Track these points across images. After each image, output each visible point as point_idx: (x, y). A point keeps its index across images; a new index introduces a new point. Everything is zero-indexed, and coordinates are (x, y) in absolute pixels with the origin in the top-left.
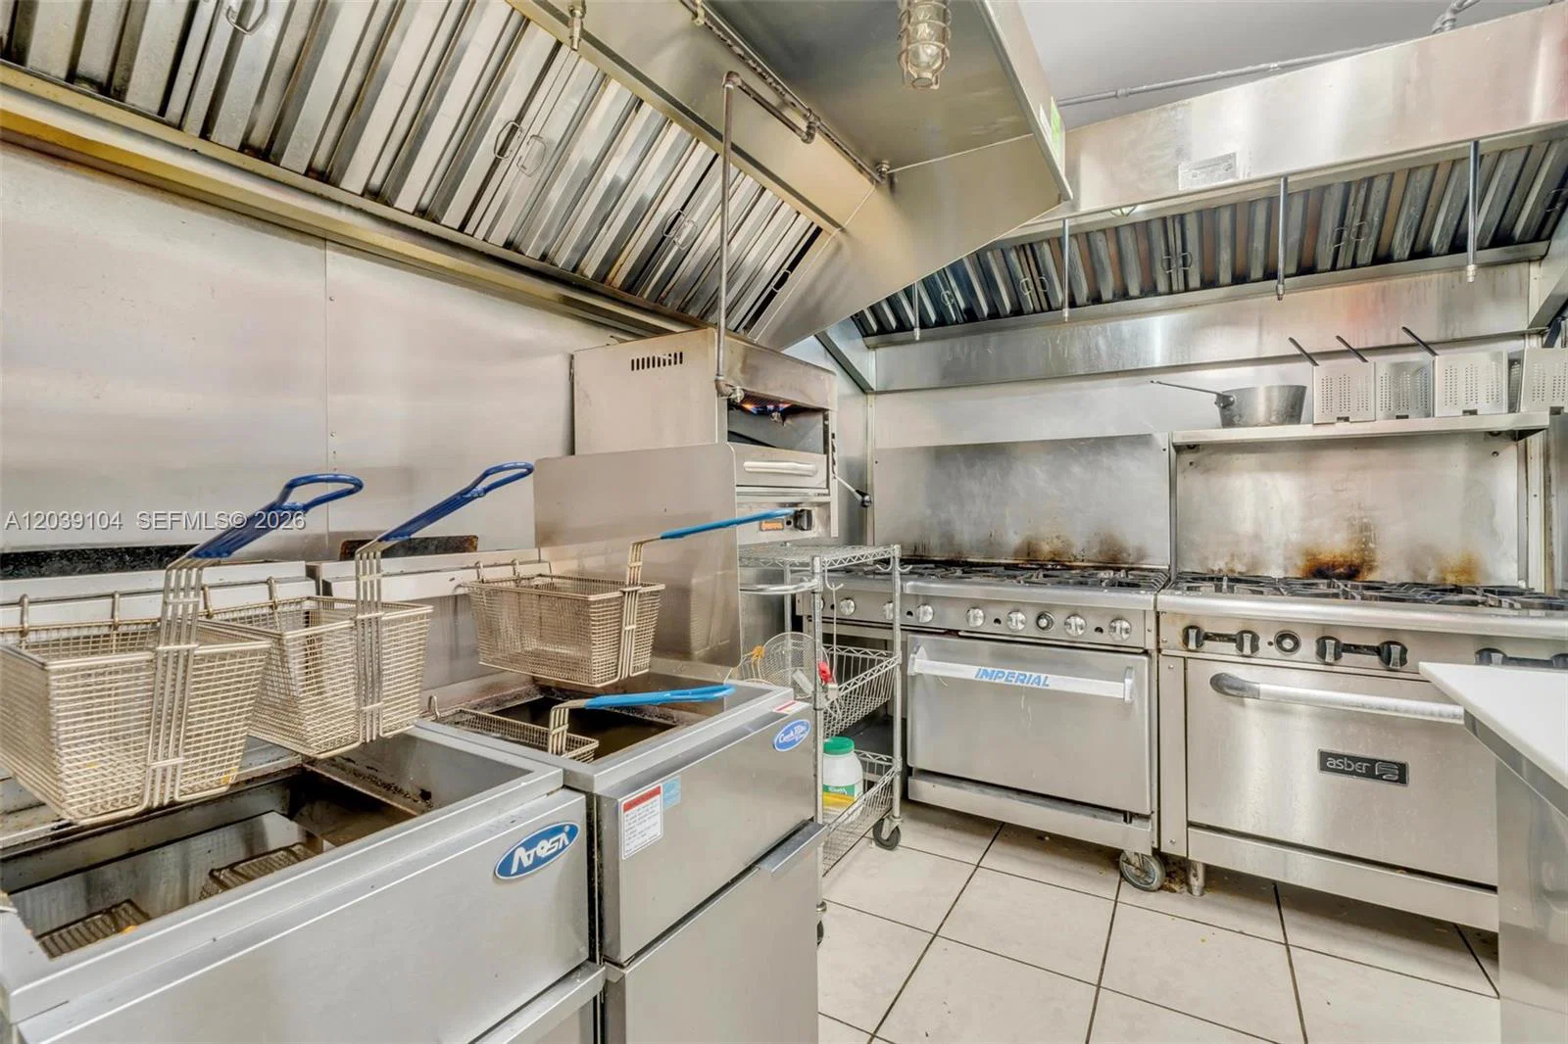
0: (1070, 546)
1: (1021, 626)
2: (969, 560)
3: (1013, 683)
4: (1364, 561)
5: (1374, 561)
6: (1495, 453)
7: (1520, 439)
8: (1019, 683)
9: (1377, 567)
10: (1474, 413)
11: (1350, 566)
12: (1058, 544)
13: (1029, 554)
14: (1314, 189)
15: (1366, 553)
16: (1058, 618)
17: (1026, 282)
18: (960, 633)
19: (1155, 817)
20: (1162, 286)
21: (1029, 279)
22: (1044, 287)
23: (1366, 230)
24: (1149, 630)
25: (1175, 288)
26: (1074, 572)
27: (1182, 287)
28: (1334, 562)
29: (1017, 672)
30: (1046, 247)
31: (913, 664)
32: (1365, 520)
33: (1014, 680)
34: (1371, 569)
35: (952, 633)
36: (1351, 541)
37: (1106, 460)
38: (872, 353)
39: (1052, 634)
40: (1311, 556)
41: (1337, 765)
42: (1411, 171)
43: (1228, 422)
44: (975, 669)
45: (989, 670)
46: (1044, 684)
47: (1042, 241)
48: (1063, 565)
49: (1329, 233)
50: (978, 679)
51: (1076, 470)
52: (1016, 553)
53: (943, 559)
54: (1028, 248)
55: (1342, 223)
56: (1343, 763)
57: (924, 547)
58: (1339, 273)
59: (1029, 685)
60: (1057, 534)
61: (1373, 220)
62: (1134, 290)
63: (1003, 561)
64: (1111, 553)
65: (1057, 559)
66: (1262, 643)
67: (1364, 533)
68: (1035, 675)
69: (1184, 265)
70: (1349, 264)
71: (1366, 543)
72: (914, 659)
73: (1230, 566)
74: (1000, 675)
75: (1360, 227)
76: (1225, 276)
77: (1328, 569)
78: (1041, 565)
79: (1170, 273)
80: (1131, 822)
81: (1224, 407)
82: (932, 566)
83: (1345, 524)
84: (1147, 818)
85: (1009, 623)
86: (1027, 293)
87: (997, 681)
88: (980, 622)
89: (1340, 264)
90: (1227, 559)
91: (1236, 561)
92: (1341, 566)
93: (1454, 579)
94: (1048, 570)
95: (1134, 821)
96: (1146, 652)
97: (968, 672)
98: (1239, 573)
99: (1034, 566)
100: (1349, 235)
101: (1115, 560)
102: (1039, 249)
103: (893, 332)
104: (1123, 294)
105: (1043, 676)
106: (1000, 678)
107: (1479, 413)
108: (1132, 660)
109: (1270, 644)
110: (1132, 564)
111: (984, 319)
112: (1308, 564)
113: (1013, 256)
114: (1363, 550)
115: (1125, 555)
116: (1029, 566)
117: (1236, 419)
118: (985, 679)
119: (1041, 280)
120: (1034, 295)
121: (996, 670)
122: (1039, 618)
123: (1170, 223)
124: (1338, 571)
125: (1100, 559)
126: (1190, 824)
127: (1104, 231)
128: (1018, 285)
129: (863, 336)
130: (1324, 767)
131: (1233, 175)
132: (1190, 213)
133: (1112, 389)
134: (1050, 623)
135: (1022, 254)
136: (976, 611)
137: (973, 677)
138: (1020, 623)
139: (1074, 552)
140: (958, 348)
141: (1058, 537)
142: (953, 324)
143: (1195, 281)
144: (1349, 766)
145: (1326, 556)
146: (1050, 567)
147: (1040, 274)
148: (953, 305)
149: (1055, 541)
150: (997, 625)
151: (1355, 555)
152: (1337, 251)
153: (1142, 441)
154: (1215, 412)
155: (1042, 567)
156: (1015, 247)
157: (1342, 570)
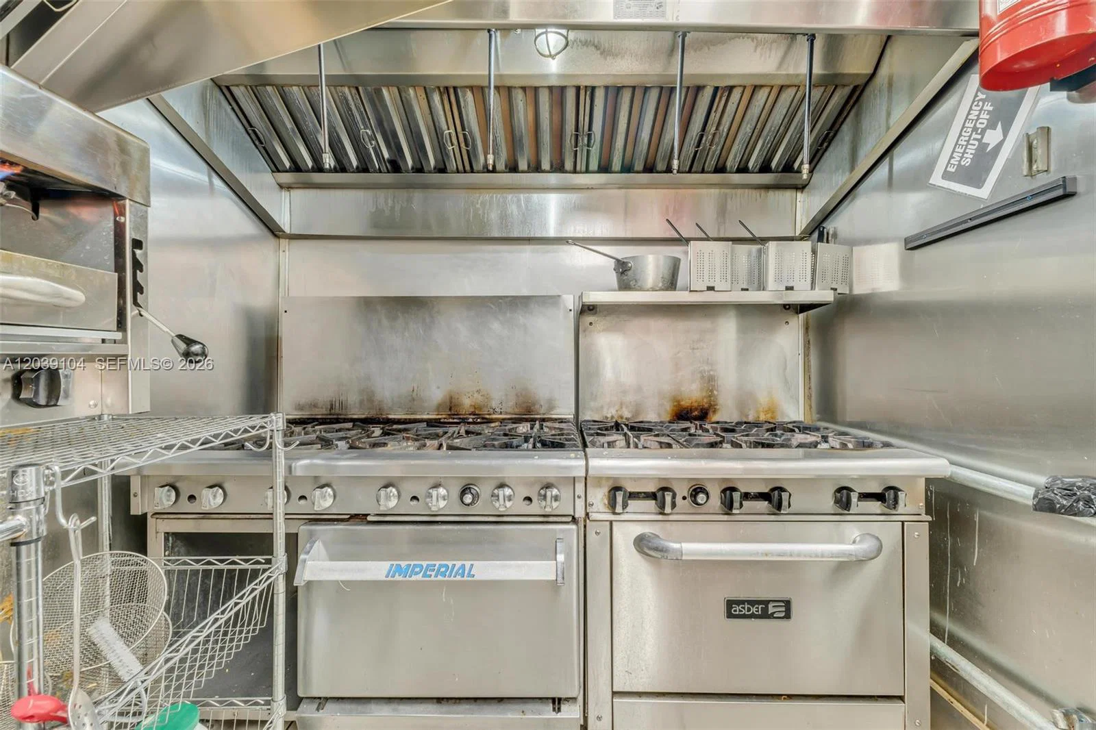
0: (488, 398)
1: (442, 504)
2: (390, 417)
3: (433, 578)
4: (710, 406)
5: (716, 405)
6: (787, 322)
7: (801, 312)
8: (440, 578)
9: (718, 409)
10: (791, 288)
11: (702, 410)
12: (478, 398)
13: (450, 409)
14: (693, 87)
15: (712, 398)
16: (484, 490)
17: (450, 133)
18: (369, 518)
19: (581, 699)
20: (568, 165)
21: (452, 131)
22: (467, 145)
23: (716, 139)
24: (579, 497)
25: (578, 168)
26: (493, 425)
27: (584, 169)
28: (691, 406)
29: (438, 563)
30: (469, 94)
31: (304, 567)
32: (712, 373)
33: (433, 574)
34: (715, 412)
35: (360, 518)
36: (702, 390)
37: (521, 318)
38: (285, 194)
39: (478, 508)
40: (676, 401)
41: (740, 611)
42: (756, 88)
43: (624, 286)
44: (386, 565)
45: (403, 564)
46: (469, 575)
47: (467, 87)
48: (483, 418)
49: (695, 134)
50: (389, 579)
51: (496, 326)
52: (439, 408)
53: (363, 416)
54: (451, 91)
55: (704, 129)
56: (744, 608)
57: (341, 403)
58: (693, 175)
59: (452, 578)
60: (478, 388)
61: (723, 130)
62: (546, 165)
63: (425, 417)
64: (526, 404)
65: (477, 412)
66: (679, 500)
67: (710, 382)
68: (458, 564)
69: (588, 146)
70: (700, 169)
71: (712, 391)
72: (305, 561)
73: (620, 413)
74: (417, 569)
75: (714, 134)
76: (617, 164)
77: (687, 413)
78: (463, 419)
79: (576, 150)
80: (559, 710)
81: (622, 273)
82: (349, 425)
83: (699, 375)
84: (574, 699)
85: (428, 500)
86: (450, 148)
87: (414, 578)
88: (393, 503)
89: (693, 170)
90: (617, 407)
91: (624, 409)
92: (696, 409)
93: (764, 417)
94: (469, 423)
95: (563, 707)
96: (574, 520)
97: (377, 570)
98: (626, 419)
99: (455, 421)
100: (706, 141)
101: (529, 411)
102: (464, 97)
103: (308, 171)
104: (536, 168)
105: (468, 564)
106: (417, 573)
107: (795, 289)
108: (562, 531)
109: (684, 498)
110: (544, 414)
111: (407, 171)
112: (675, 408)
113: (436, 98)
114: (710, 396)
115: (536, 406)
116: (451, 420)
117: (632, 283)
118: (398, 578)
119: (464, 135)
120: (457, 151)
121: (412, 563)
122: (463, 492)
123: (582, 93)
124: (694, 414)
125: (517, 410)
126: (614, 694)
127: (524, 89)
128: (443, 138)
129: (273, 172)
130: (730, 615)
131: (663, 15)
132: (599, 87)
133: (526, 254)
134: (476, 497)
135: (445, 97)
136: (389, 490)
137: (382, 577)
138: (441, 501)
139: (494, 406)
140: (381, 200)
141: (478, 391)
142: (375, 172)
143: (594, 165)
144: (749, 610)
145: (685, 403)
146: (471, 420)
147: (463, 129)
148: (374, 149)
149: (476, 395)
150: (415, 502)
151: (705, 400)
152: (696, 152)
153: (550, 301)
154: (613, 278)
155: (464, 421)
156: (439, 88)
157: (696, 413)
